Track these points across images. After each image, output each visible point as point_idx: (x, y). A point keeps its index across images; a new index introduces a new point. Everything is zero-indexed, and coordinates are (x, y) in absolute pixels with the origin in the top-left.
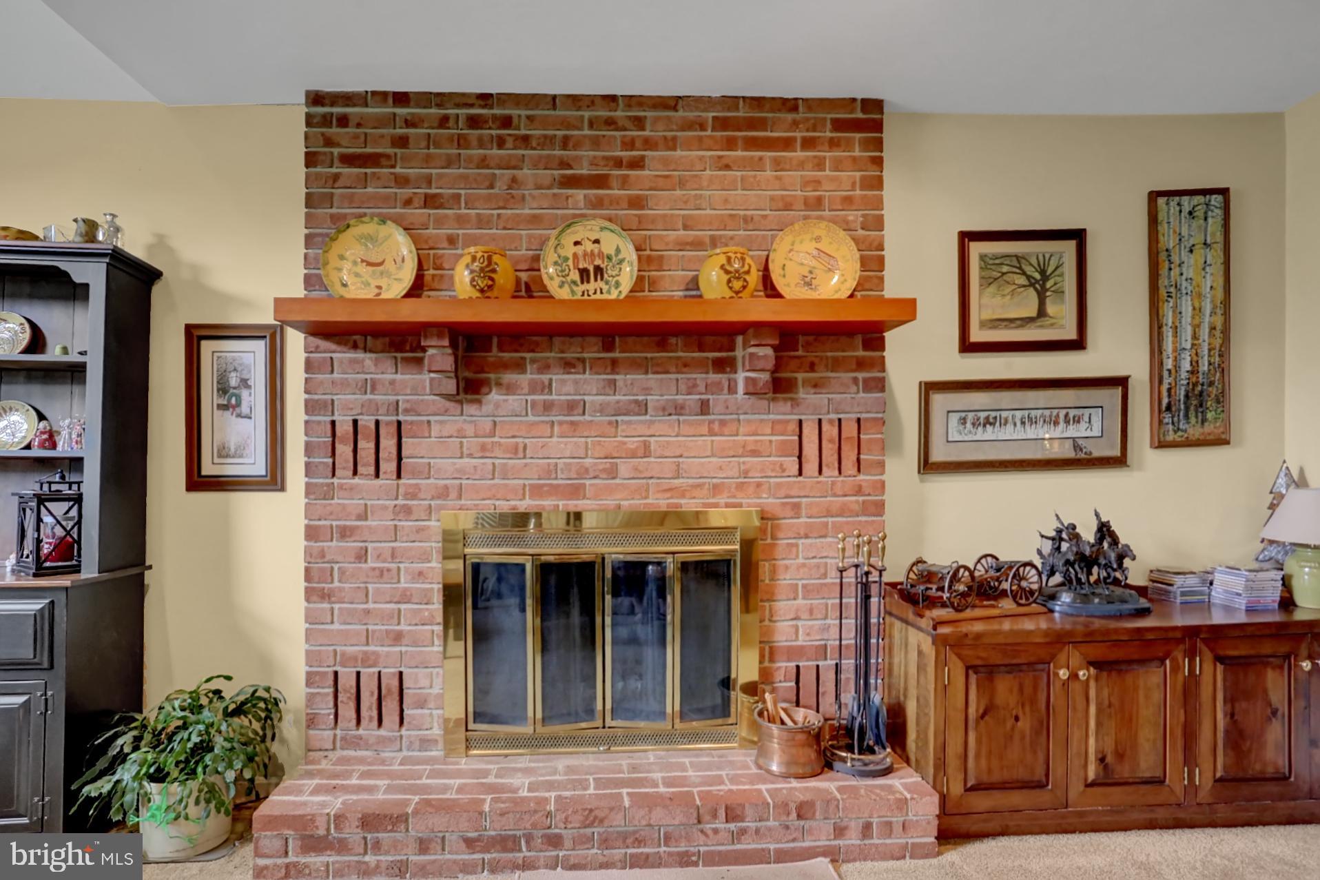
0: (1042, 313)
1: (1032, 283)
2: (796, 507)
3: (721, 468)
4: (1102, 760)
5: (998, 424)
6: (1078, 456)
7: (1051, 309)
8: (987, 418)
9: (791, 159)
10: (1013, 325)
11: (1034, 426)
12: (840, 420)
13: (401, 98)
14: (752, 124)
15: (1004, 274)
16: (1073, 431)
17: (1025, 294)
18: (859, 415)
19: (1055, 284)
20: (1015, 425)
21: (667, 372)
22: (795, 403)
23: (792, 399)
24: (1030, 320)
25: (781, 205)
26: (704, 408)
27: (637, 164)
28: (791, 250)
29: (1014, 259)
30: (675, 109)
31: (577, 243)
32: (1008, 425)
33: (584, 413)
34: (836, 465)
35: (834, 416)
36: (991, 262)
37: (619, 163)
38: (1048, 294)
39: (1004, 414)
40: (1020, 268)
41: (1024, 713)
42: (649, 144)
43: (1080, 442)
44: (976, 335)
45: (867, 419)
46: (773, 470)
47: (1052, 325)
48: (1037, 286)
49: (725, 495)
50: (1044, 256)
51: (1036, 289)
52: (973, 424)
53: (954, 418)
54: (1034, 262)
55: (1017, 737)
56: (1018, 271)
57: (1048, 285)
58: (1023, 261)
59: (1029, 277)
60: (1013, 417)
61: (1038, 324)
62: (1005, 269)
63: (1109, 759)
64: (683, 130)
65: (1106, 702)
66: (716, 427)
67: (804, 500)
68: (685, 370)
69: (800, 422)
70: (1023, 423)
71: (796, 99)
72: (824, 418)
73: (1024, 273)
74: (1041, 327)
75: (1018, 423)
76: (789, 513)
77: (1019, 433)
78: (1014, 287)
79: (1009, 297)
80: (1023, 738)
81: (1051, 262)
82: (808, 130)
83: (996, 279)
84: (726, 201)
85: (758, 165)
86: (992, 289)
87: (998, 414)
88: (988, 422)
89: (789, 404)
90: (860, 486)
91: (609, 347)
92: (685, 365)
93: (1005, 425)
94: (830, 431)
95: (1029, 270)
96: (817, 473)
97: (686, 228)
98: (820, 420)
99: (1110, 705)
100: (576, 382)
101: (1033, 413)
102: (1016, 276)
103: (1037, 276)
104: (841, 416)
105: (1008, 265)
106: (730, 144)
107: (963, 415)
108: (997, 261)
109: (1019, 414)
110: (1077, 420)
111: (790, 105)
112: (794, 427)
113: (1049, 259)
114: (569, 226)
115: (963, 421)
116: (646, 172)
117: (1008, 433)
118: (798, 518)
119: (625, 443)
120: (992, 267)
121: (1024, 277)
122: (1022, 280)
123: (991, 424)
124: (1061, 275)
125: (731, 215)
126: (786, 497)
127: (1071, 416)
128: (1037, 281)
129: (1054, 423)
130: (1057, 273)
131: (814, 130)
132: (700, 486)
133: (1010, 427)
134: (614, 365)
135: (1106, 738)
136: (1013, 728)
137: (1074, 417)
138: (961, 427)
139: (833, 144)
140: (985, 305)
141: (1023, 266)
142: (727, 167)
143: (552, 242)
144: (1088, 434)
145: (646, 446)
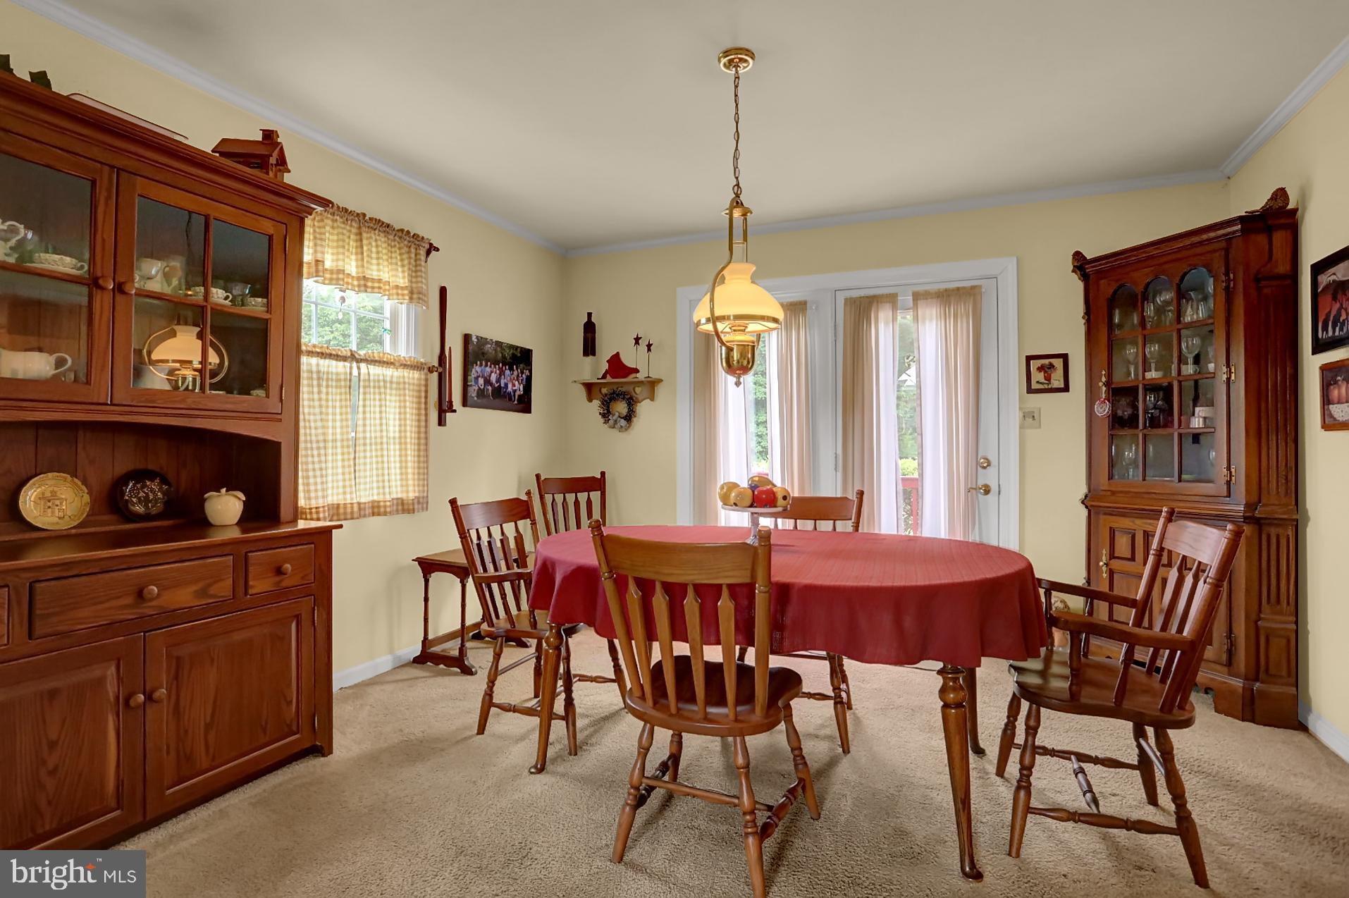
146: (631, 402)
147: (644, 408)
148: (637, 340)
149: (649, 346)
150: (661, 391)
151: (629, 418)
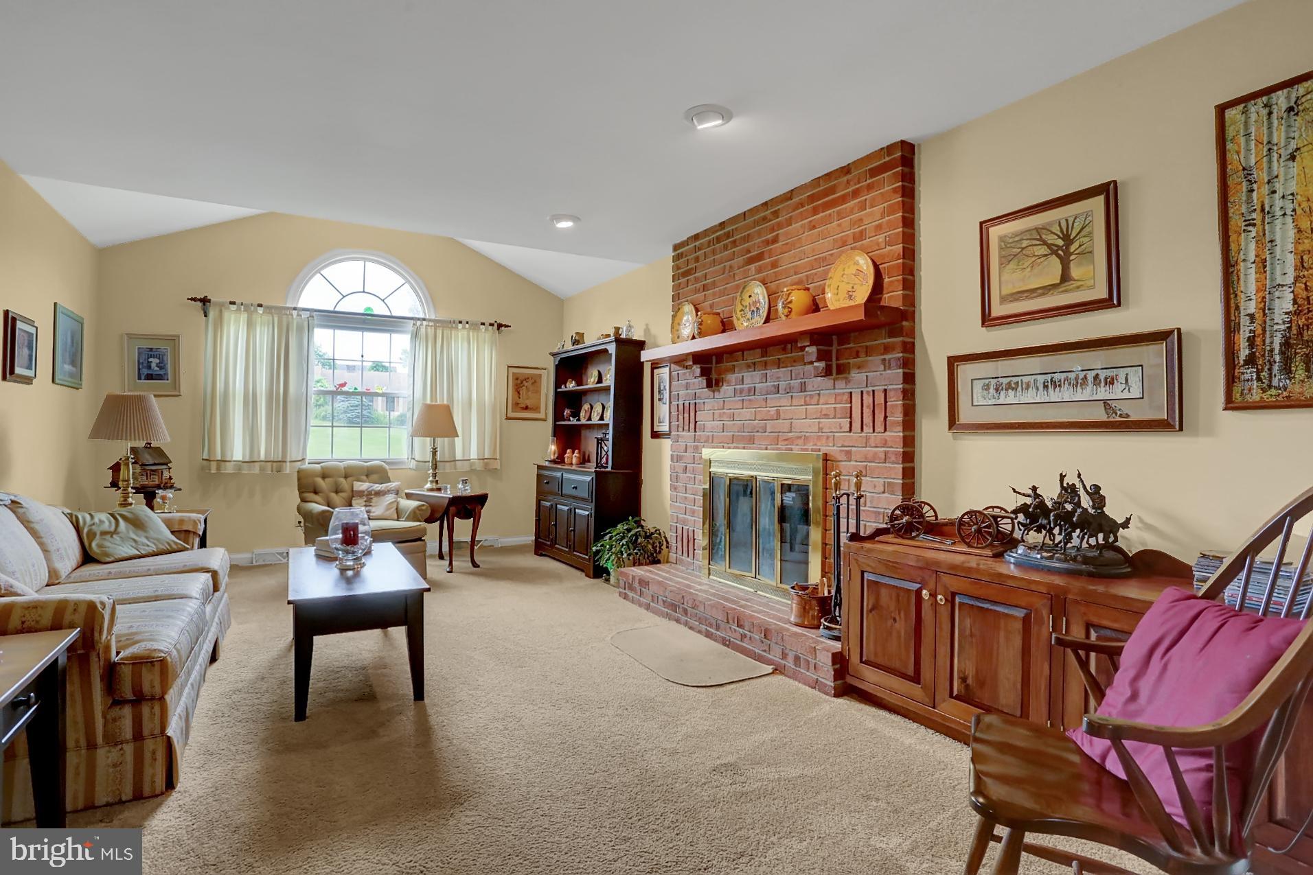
0: (1065, 277)
1: (1053, 250)
2: (849, 453)
3: (810, 426)
4: (964, 679)
5: (1020, 388)
6: (1111, 419)
7: (1075, 272)
8: (1009, 383)
9: (846, 209)
10: (1035, 295)
11: (1058, 388)
12: (873, 391)
13: (696, 237)
14: (826, 193)
15: (1023, 249)
16: (1103, 393)
17: (1046, 263)
18: (886, 387)
19: (1080, 246)
20: (1037, 389)
21: (786, 367)
22: (848, 381)
23: (846, 378)
24: (1054, 286)
25: (840, 243)
26: (803, 388)
27: (775, 240)
28: (843, 275)
29: (1034, 232)
30: (791, 199)
31: (750, 296)
32: (1030, 389)
33: (754, 394)
34: (871, 424)
35: (870, 389)
36: (1011, 240)
37: (768, 243)
38: (1072, 258)
39: (1025, 379)
40: (1041, 239)
41: (900, 617)
42: (780, 226)
43: (1113, 404)
44: (997, 310)
45: (890, 390)
46: (835, 428)
47: (1078, 287)
48: (1060, 252)
49: (811, 444)
50: (1067, 220)
51: (1058, 256)
52: (997, 390)
53: (978, 386)
54: (1056, 229)
55: (894, 634)
56: (1038, 242)
57: (1072, 248)
58: (1044, 231)
59: (1049, 246)
60: (1035, 381)
61: (1061, 290)
62: (1025, 244)
63: (970, 681)
64: (794, 211)
65: (968, 632)
66: (808, 399)
67: (853, 449)
68: (794, 364)
69: (851, 393)
70: (1046, 387)
71: (849, 164)
72: (865, 390)
73: (1045, 243)
74: (1066, 291)
75: (1041, 387)
76: (844, 458)
77: (1041, 397)
78: (1033, 259)
79: (1029, 269)
80: (899, 637)
81: (1075, 225)
82: (855, 185)
83: (1015, 256)
84: (814, 250)
85: (828, 220)
86: (1012, 265)
87: (1019, 379)
88: (1009, 387)
89: (844, 382)
90: (886, 441)
91: (764, 354)
92: (795, 361)
93: (1027, 389)
94: (868, 400)
95: (1051, 239)
96: (859, 431)
97: (796, 273)
98: (862, 392)
99: (972, 635)
100: (752, 376)
101: (1057, 376)
102: (1035, 248)
103: (1060, 242)
104: (874, 388)
105: (1027, 239)
106: (815, 211)
107: (987, 381)
108: (1017, 239)
109: (1041, 379)
110: (1110, 382)
111: (846, 170)
112: (846, 397)
113: (1074, 222)
114: (744, 288)
115: (986, 388)
116: (780, 244)
117: (1030, 396)
118: (850, 461)
119: (769, 411)
120: (1012, 245)
121: (1046, 247)
122: (1043, 250)
123: (1013, 389)
124: (1090, 234)
125: (815, 259)
126: (842, 446)
127: (1102, 377)
128: (1060, 248)
129: (1081, 385)
130: (1083, 233)
131: (859, 183)
132: (799, 437)
133: (1032, 391)
134: (765, 365)
135: (967, 662)
136: (892, 626)
137: (1106, 379)
138: (985, 393)
139: (870, 188)
140: (1005, 280)
141: (1044, 237)
142: (814, 227)
143: (739, 299)
144: (1126, 395)
145: (778, 412)
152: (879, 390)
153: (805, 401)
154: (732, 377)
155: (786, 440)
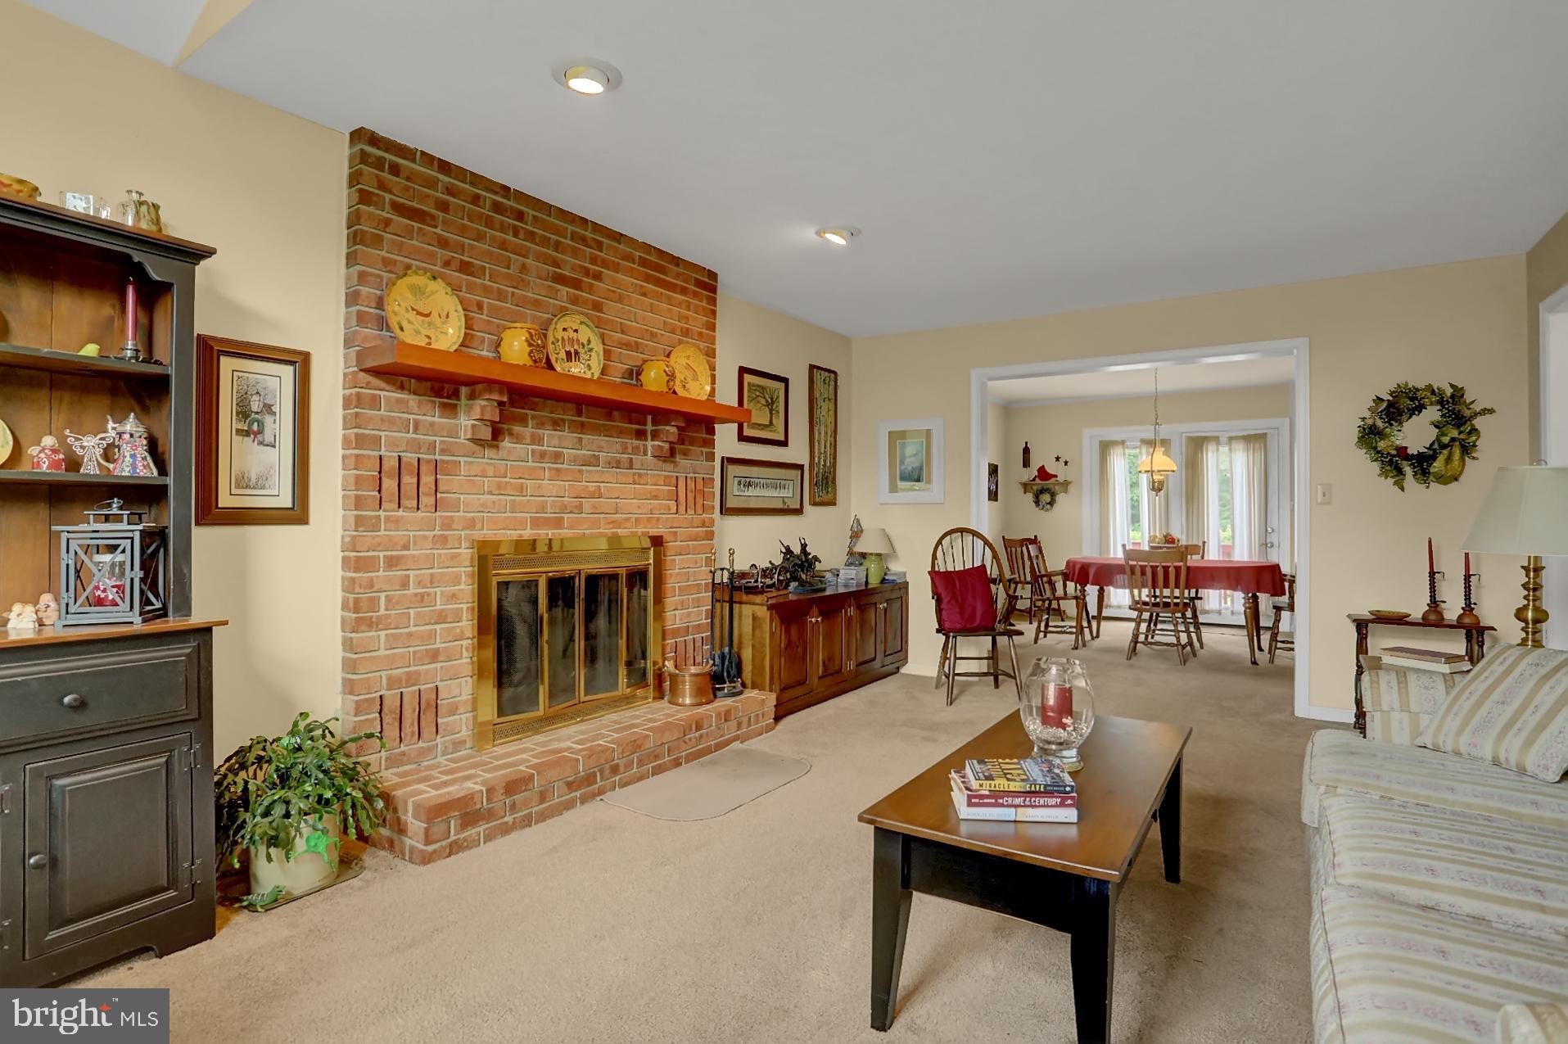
0: (771, 422)
1: (767, 404)
2: (675, 534)
3: (639, 507)
4: (824, 664)
5: (754, 485)
6: (784, 507)
7: (775, 421)
8: (750, 481)
9: (675, 299)
10: (761, 428)
11: (768, 489)
12: (695, 478)
16: (783, 493)
17: (765, 410)
18: (703, 476)
20: (760, 486)
21: (610, 437)
22: (673, 465)
23: (677, 463)
24: (767, 426)
25: (672, 330)
26: (631, 464)
29: (760, 388)
31: (564, 330)
32: (757, 487)
33: (564, 463)
34: (693, 507)
35: (693, 476)
36: (751, 388)
37: (587, 273)
38: (774, 413)
39: (756, 481)
41: (800, 643)
42: (604, 264)
43: (785, 499)
44: (745, 431)
45: (706, 479)
46: (665, 510)
47: (775, 430)
50: (772, 390)
51: (769, 408)
52: (744, 486)
53: (736, 481)
54: (769, 392)
55: (798, 657)
56: (762, 396)
57: (774, 407)
58: (764, 390)
59: (767, 401)
60: (760, 481)
62: (757, 394)
64: (623, 259)
66: (636, 478)
67: (679, 530)
68: (621, 436)
69: (678, 477)
70: (763, 486)
71: (677, 257)
72: (688, 477)
74: (771, 430)
76: (672, 539)
77: (761, 492)
78: (761, 405)
79: (759, 411)
81: (775, 394)
82: (683, 282)
83: (754, 399)
84: (643, 318)
86: (752, 405)
87: (755, 478)
88: (750, 484)
90: (704, 522)
91: (579, 413)
92: (621, 433)
94: (691, 485)
95: (767, 397)
96: (684, 513)
98: (686, 478)
99: (827, 635)
100: (559, 438)
101: (768, 481)
102: (761, 399)
103: (770, 400)
104: (696, 476)
105: (758, 391)
106: (647, 278)
107: (741, 478)
108: (754, 389)
110: (784, 487)
111: (675, 260)
112: (674, 481)
113: (775, 391)
114: (560, 315)
115: (739, 483)
116: (603, 285)
117: (758, 492)
118: (676, 542)
119: (587, 487)
120: (752, 391)
122: (764, 402)
124: (779, 402)
125: (645, 330)
126: (671, 528)
127: (782, 484)
128: (770, 404)
129: (776, 488)
130: (777, 400)
131: (686, 283)
132: (628, 520)
133: (758, 489)
134: (582, 427)
135: (825, 652)
136: (797, 652)
138: (740, 486)
139: (695, 295)
141: (764, 394)
142: (645, 295)
143: (552, 326)
144: (788, 495)
145: (599, 490)
146: (1053, 495)
147: (1060, 498)
148: (1058, 459)
149: (1066, 463)
150: (1071, 488)
151: (1051, 503)
152: (699, 477)
153: (634, 480)
154: (527, 431)
155: (613, 522)
